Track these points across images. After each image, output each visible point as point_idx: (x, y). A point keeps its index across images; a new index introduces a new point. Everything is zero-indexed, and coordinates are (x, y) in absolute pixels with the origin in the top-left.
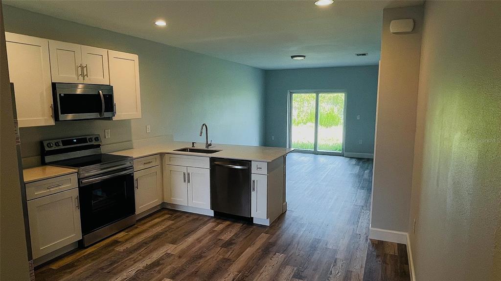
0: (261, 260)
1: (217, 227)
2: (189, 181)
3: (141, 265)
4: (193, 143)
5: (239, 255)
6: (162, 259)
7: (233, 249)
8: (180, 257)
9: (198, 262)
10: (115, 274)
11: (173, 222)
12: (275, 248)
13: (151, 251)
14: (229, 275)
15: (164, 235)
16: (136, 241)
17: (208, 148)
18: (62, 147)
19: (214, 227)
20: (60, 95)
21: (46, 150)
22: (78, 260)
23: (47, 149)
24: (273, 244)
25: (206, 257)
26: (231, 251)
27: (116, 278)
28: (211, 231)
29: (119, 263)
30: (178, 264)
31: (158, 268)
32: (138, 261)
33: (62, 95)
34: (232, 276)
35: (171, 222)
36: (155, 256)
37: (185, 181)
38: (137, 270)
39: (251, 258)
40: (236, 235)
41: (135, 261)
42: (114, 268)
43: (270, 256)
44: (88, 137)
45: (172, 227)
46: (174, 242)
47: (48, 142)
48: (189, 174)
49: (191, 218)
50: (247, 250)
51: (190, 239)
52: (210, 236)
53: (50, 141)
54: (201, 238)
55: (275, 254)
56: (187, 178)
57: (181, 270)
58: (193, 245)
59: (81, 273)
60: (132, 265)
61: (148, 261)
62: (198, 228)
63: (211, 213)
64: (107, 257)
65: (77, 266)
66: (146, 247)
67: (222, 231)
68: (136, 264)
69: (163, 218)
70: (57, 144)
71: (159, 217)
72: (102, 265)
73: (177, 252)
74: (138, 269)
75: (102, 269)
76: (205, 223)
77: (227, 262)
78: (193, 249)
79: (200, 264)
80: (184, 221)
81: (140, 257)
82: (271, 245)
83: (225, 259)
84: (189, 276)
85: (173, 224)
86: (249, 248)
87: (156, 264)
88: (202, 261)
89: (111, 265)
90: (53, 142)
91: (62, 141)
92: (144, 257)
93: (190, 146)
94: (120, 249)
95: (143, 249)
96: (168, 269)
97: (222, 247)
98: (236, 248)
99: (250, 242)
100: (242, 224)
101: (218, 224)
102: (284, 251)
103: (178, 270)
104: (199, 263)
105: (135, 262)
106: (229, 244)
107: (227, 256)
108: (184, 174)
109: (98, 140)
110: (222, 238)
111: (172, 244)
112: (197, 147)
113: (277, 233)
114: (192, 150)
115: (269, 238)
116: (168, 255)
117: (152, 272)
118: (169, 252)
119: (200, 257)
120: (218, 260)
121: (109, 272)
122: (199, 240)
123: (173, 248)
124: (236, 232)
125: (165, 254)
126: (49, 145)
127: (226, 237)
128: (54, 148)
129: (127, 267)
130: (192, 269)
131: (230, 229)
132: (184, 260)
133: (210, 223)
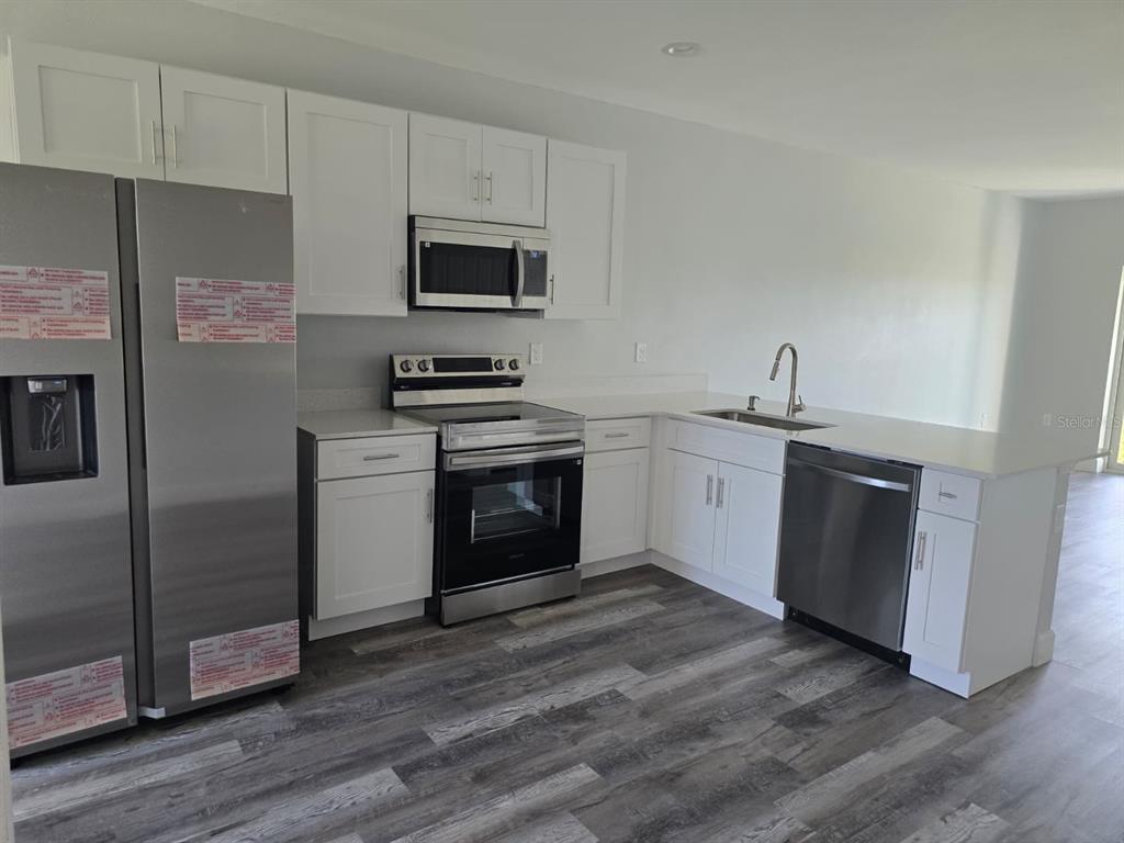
0: (904, 809)
1: (782, 656)
2: (719, 502)
3: (536, 705)
4: (752, 399)
5: (827, 766)
6: (594, 702)
7: (813, 741)
8: (645, 714)
9: (693, 745)
10: (469, 709)
11: (663, 608)
12: (970, 784)
13: (578, 673)
14: (774, 823)
15: (624, 638)
16: (552, 634)
17: (793, 415)
18: (431, 373)
19: (771, 653)
20: (422, 243)
21: (398, 376)
22: (409, 648)
23: (399, 374)
24: (965, 768)
25: (720, 737)
26: (804, 744)
27: (467, 719)
28: (759, 664)
29: (491, 682)
30: (633, 732)
31: (576, 727)
32: (535, 690)
33: (428, 245)
34: (783, 829)
35: (655, 607)
36: (583, 690)
37: (709, 499)
38: (522, 713)
39: (868, 790)
40: (839, 697)
41: (529, 688)
42: (473, 693)
43: (946, 806)
44: (494, 358)
45: (654, 621)
46: (644, 665)
47: (403, 358)
48: (721, 482)
49: (713, 610)
50: (863, 758)
51: (691, 671)
52: (752, 678)
53: (409, 358)
54: (722, 674)
55: (965, 806)
56: (716, 493)
57: (635, 756)
58: (691, 689)
59: (402, 681)
60: (518, 696)
61: (558, 699)
62: (724, 642)
63: (777, 610)
64: (471, 656)
65: (402, 660)
66: (568, 658)
67: (796, 672)
68: (527, 697)
69: (641, 591)
70: (422, 367)
71: (630, 586)
72: (453, 675)
73: (641, 694)
74: (529, 712)
75: (448, 685)
76: (749, 634)
77: (780, 777)
78: (691, 702)
79: (696, 754)
80: (691, 613)
81: (545, 682)
82: (959, 768)
83: (775, 762)
84: (649, 779)
85: (658, 614)
86: (870, 754)
87: (575, 713)
88: (703, 747)
89: (470, 681)
90: (414, 360)
91: (434, 360)
92: (554, 683)
93: (743, 407)
94: (510, 644)
95: (560, 662)
96: (599, 739)
97: (780, 720)
98: (826, 739)
99: (877, 735)
100: (867, 668)
101: (791, 647)
102: (1006, 807)
103: (625, 750)
104: (692, 750)
105: (529, 692)
106: (805, 718)
107: (784, 757)
108: (710, 479)
109: (517, 368)
110: (790, 694)
111: (637, 669)
112: (760, 409)
113: (993, 733)
114: (745, 417)
115: (956, 741)
116: (616, 697)
117: (558, 735)
118: (620, 689)
119: (701, 731)
120: (752, 760)
121: (458, 699)
122: (715, 680)
123: (635, 681)
124: (839, 687)
125: (609, 693)
126: (406, 367)
127: (805, 693)
128: (415, 373)
129: (503, 698)
130: (667, 761)
131: (823, 673)
132: (653, 727)
133: (766, 639)
